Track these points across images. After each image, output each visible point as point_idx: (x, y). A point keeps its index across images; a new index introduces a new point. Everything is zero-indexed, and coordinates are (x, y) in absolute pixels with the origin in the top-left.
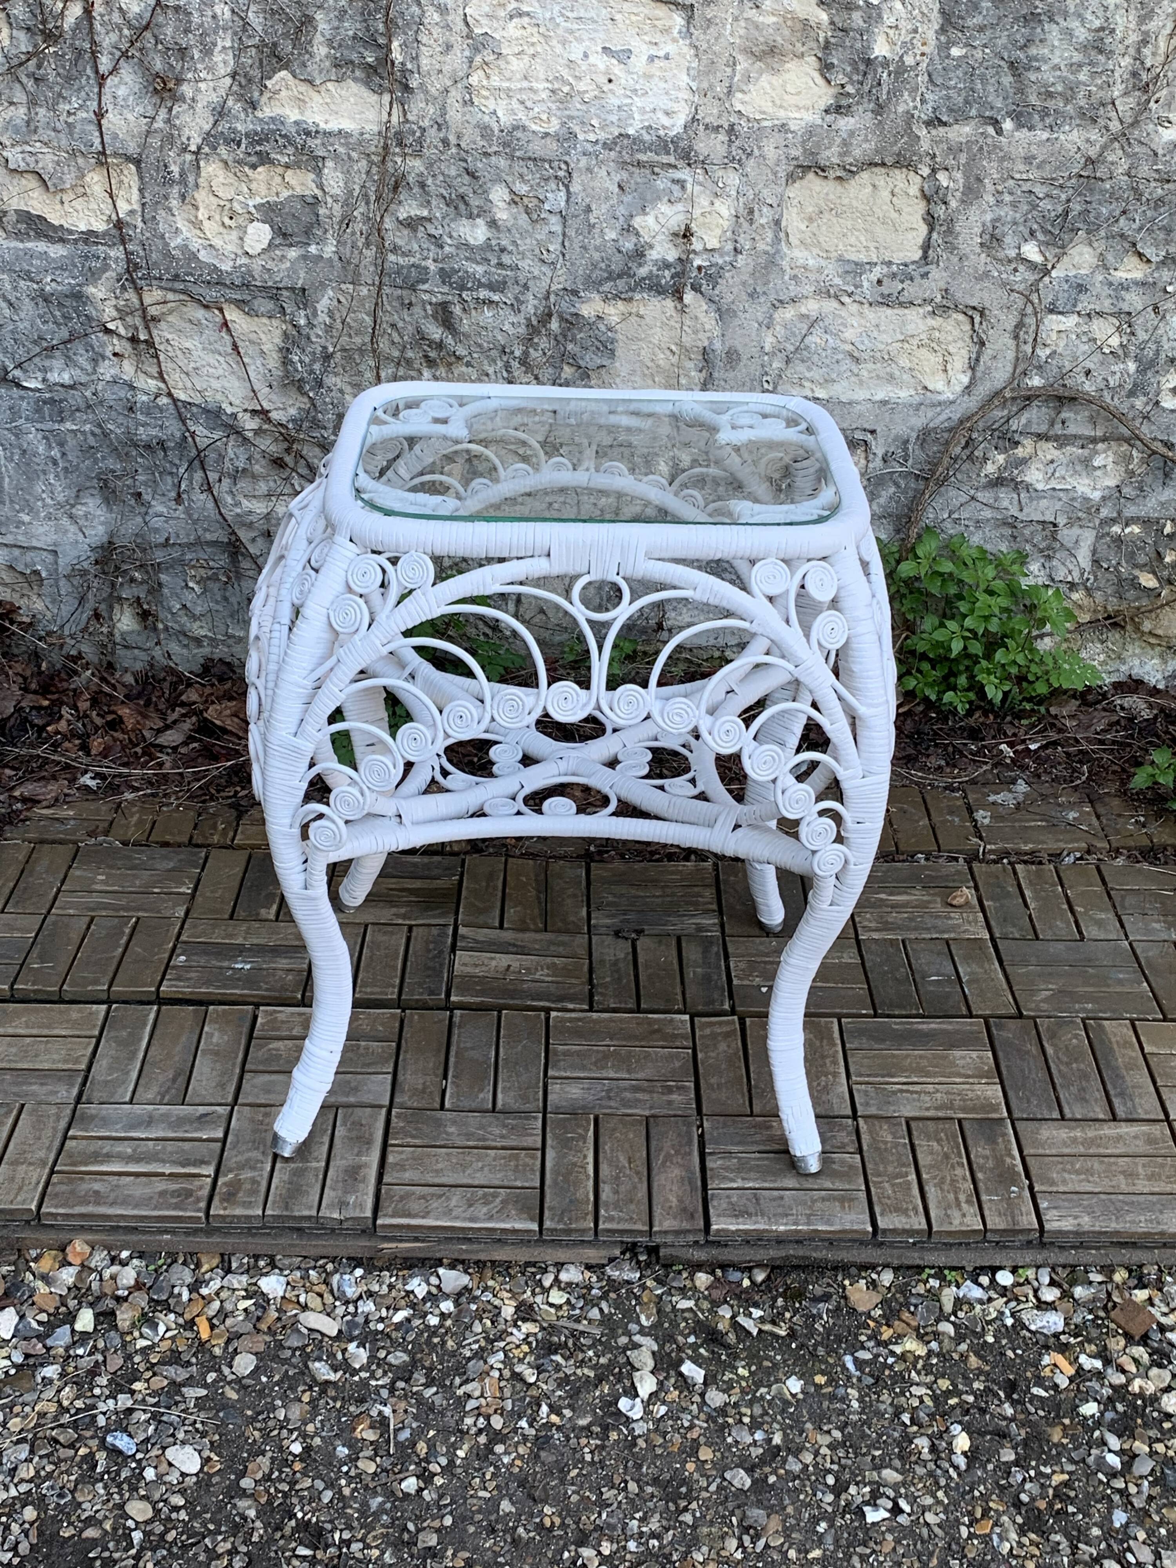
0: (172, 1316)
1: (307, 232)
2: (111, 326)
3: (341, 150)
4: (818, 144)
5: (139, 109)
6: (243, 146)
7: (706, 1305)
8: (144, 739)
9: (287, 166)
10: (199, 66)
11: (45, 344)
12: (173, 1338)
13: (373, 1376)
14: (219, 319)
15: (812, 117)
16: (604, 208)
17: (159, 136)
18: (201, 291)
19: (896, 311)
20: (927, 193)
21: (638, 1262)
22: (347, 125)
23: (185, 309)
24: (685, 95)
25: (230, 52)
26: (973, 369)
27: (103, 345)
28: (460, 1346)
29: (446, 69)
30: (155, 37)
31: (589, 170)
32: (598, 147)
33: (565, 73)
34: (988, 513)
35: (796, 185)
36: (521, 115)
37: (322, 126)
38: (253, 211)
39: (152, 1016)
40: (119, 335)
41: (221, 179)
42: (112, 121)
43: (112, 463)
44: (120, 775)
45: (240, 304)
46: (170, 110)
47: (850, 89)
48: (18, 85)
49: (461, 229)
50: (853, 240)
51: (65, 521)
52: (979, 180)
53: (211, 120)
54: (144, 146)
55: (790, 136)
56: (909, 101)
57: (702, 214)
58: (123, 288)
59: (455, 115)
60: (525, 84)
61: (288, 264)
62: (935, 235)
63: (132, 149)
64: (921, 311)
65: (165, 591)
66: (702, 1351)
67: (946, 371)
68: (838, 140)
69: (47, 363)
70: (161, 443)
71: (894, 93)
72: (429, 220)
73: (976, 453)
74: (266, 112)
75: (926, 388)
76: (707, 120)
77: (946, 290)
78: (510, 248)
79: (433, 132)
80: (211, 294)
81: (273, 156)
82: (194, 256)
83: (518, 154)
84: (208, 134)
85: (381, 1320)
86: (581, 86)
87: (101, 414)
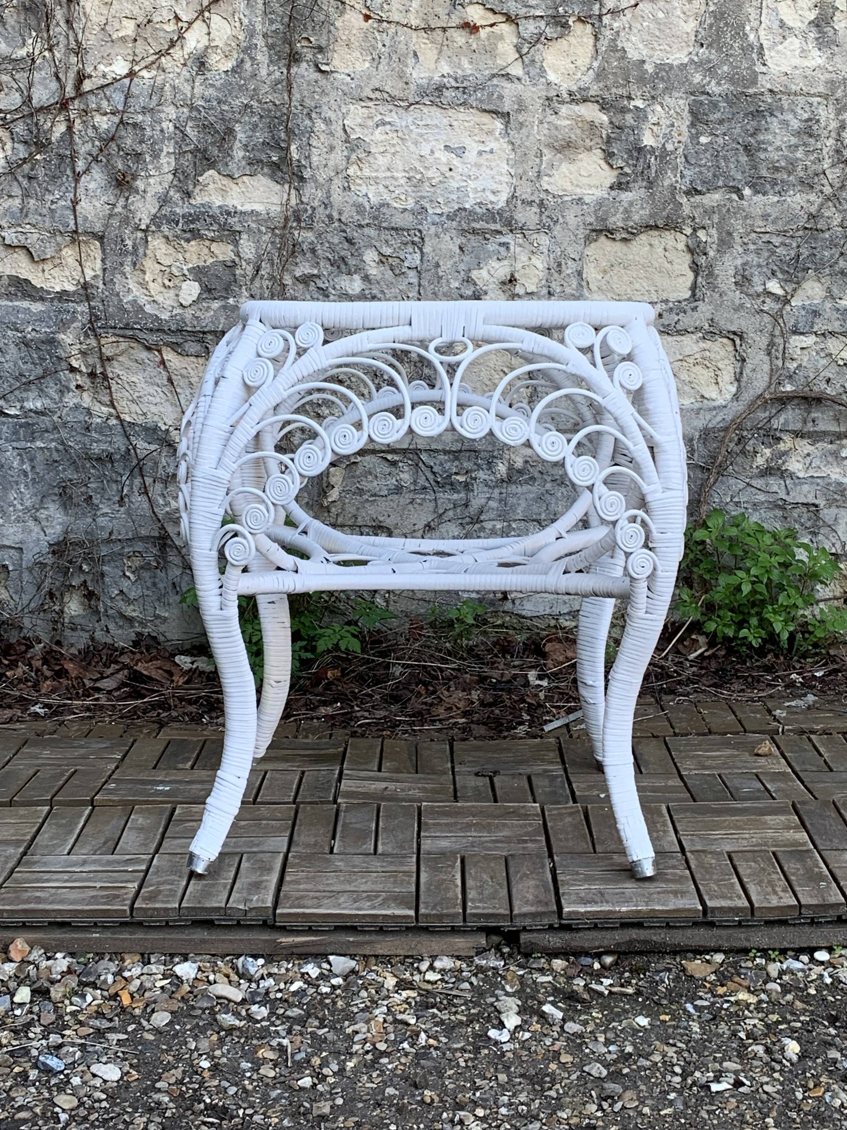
0: (99, 992)
1: (227, 289)
2: (75, 364)
3: (253, 225)
4: (606, 212)
5: (105, 198)
6: (180, 225)
7: (562, 980)
8: (84, 685)
9: (213, 240)
10: (150, 167)
11: (24, 380)
12: (99, 1006)
13: (273, 1024)
14: (158, 359)
15: (602, 193)
16: (449, 264)
17: (118, 218)
18: (145, 336)
19: (675, 338)
20: (691, 246)
21: (502, 955)
22: (259, 207)
23: (132, 351)
24: (506, 179)
25: (173, 156)
26: (738, 380)
27: (69, 380)
28: (348, 1005)
29: (331, 163)
30: (118, 146)
31: (437, 235)
32: (444, 218)
33: (418, 165)
34: (762, 497)
35: (592, 245)
36: (387, 197)
37: (239, 208)
38: (187, 273)
39: (87, 812)
40: (80, 372)
41: (163, 251)
42: (85, 207)
43: (70, 474)
44: (65, 705)
45: (174, 346)
46: (127, 199)
47: (627, 170)
48: (15, 183)
49: (343, 283)
50: (637, 286)
51: (31, 523)
52: (730, 234)
53: (157, 206)
54: (106, 226)
55: (585, 207)
56: (672, 176)
57: (523, 267)
58: (87, 336)
59: (337, 197)
60: (389, 174)
61: (212, 313)
62: (700, 279)
63: (98, 227)
64: (694, 337)
65: (107, 579)
66: (560, 1004)
67: (717, 383)
68: (621, 209)
69: (24, 395)
70: (110, 456)
71: (661, 172)
72: (318, 277)
73: (747, 448)
74: (198, 200)
75: (703, 397)
76: (523, 197)
77: (712, 320)
78: (379, 295)
79: (321, 210)
80: (152, 338)
81: (202, 232)
82: (141, 309)
83: (384, 225)
84: (155, 216)
85: (280, 991)
86: (430, 174)
87: (64, 434)
